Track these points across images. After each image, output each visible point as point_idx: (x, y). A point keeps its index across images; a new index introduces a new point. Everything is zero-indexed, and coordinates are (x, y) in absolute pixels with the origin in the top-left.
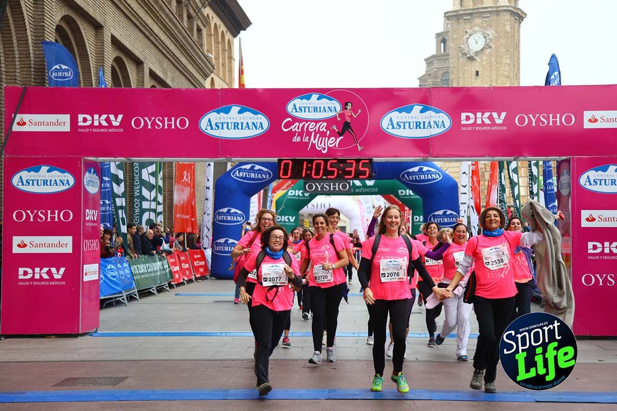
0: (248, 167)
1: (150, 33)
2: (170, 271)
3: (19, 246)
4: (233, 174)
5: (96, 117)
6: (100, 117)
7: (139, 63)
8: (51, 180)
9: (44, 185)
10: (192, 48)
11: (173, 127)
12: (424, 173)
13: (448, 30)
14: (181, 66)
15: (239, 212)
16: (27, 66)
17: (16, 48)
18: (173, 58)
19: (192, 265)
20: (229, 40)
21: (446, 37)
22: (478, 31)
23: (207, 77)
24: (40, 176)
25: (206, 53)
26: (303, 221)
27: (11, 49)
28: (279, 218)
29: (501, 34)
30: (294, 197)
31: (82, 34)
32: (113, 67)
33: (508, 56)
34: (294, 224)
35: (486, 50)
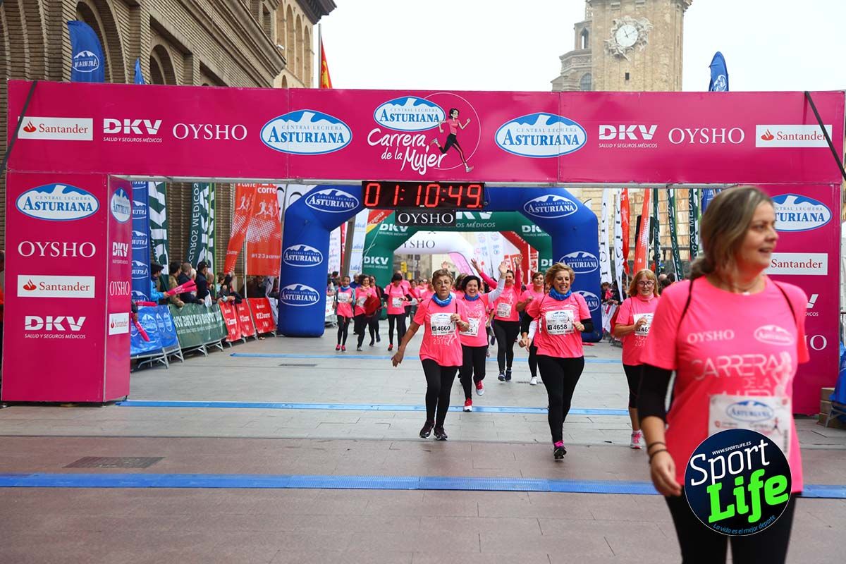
0: (328, 192)
1: (201, 14)
2: (225, 325)
3: (26, 287)
4: (308, 201)
5: (127, 122)
6: (131, 123)
7: (186, 54)
8: (67, 204)
9: (58, 209)
10: (256, 35)
11: (227, 138)
12: (554, 204)
13: (589, 20)
14: (242, 59)
15: (316, 251)
16: (39, 54)
17: (25, 31)
18: (232, 48)
19: (253, 317)
20: (306, 27)
21: (587, 29)
22: (630, 21)
23: (276, 74)
24: (53, 198)
25: (275, 43)
26: (399, 264)
27: (18, 32)
28: (367, 260)
29: (658, 26)
30: (388, 233)
31: (112, 15)
32: (152, 59)
33: (667, 55)
34: (387, 267)
35: (639, 46)
